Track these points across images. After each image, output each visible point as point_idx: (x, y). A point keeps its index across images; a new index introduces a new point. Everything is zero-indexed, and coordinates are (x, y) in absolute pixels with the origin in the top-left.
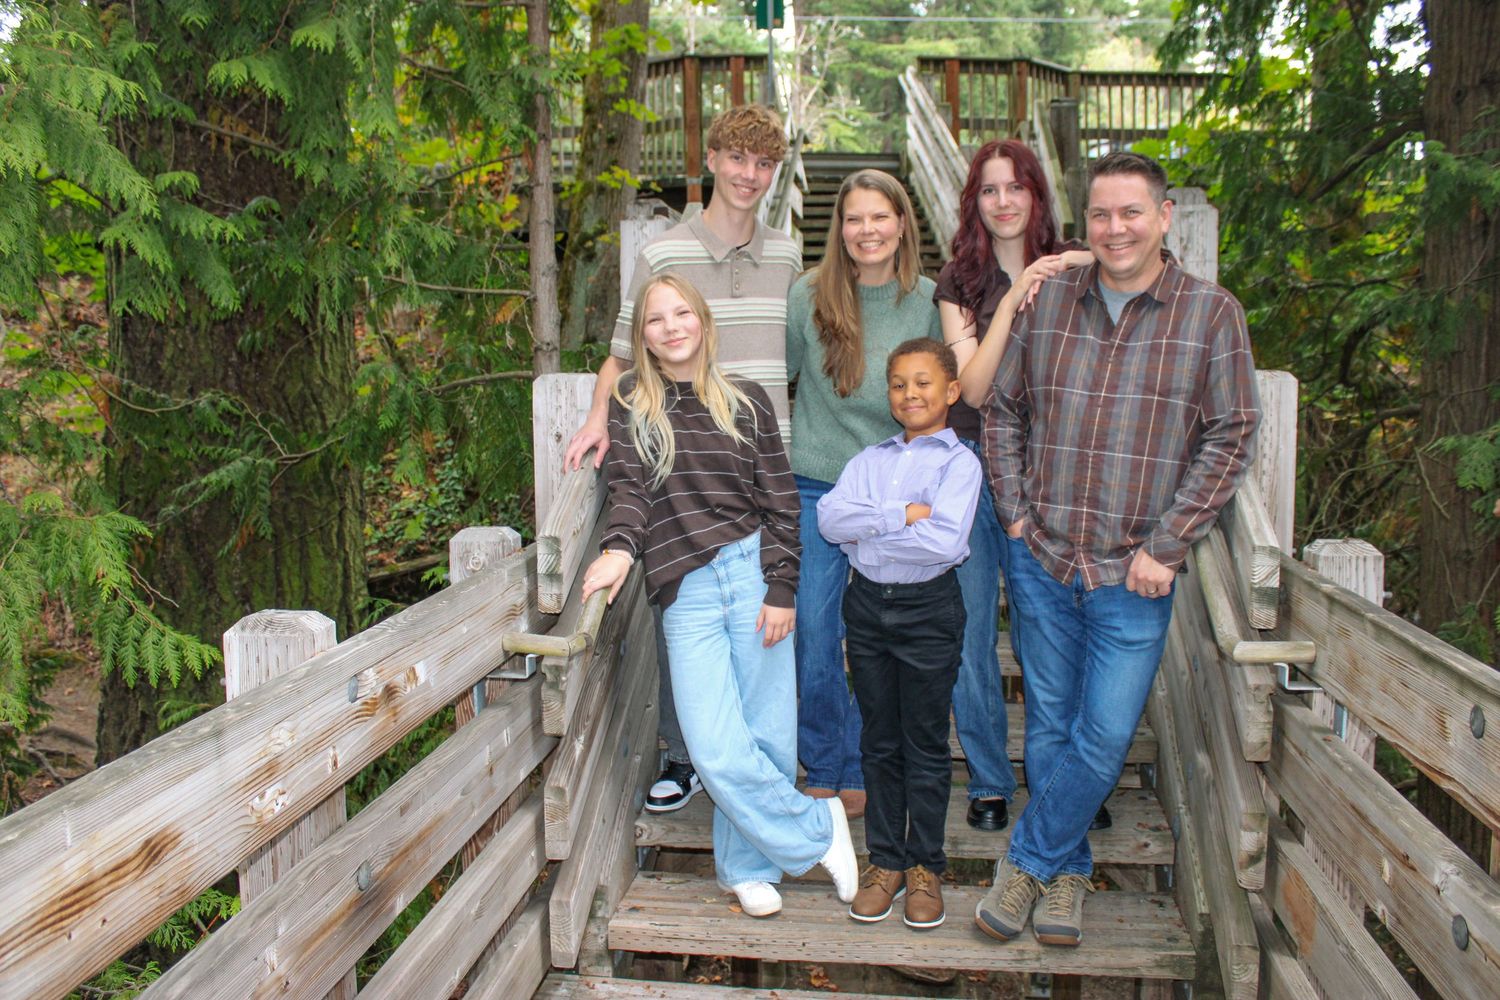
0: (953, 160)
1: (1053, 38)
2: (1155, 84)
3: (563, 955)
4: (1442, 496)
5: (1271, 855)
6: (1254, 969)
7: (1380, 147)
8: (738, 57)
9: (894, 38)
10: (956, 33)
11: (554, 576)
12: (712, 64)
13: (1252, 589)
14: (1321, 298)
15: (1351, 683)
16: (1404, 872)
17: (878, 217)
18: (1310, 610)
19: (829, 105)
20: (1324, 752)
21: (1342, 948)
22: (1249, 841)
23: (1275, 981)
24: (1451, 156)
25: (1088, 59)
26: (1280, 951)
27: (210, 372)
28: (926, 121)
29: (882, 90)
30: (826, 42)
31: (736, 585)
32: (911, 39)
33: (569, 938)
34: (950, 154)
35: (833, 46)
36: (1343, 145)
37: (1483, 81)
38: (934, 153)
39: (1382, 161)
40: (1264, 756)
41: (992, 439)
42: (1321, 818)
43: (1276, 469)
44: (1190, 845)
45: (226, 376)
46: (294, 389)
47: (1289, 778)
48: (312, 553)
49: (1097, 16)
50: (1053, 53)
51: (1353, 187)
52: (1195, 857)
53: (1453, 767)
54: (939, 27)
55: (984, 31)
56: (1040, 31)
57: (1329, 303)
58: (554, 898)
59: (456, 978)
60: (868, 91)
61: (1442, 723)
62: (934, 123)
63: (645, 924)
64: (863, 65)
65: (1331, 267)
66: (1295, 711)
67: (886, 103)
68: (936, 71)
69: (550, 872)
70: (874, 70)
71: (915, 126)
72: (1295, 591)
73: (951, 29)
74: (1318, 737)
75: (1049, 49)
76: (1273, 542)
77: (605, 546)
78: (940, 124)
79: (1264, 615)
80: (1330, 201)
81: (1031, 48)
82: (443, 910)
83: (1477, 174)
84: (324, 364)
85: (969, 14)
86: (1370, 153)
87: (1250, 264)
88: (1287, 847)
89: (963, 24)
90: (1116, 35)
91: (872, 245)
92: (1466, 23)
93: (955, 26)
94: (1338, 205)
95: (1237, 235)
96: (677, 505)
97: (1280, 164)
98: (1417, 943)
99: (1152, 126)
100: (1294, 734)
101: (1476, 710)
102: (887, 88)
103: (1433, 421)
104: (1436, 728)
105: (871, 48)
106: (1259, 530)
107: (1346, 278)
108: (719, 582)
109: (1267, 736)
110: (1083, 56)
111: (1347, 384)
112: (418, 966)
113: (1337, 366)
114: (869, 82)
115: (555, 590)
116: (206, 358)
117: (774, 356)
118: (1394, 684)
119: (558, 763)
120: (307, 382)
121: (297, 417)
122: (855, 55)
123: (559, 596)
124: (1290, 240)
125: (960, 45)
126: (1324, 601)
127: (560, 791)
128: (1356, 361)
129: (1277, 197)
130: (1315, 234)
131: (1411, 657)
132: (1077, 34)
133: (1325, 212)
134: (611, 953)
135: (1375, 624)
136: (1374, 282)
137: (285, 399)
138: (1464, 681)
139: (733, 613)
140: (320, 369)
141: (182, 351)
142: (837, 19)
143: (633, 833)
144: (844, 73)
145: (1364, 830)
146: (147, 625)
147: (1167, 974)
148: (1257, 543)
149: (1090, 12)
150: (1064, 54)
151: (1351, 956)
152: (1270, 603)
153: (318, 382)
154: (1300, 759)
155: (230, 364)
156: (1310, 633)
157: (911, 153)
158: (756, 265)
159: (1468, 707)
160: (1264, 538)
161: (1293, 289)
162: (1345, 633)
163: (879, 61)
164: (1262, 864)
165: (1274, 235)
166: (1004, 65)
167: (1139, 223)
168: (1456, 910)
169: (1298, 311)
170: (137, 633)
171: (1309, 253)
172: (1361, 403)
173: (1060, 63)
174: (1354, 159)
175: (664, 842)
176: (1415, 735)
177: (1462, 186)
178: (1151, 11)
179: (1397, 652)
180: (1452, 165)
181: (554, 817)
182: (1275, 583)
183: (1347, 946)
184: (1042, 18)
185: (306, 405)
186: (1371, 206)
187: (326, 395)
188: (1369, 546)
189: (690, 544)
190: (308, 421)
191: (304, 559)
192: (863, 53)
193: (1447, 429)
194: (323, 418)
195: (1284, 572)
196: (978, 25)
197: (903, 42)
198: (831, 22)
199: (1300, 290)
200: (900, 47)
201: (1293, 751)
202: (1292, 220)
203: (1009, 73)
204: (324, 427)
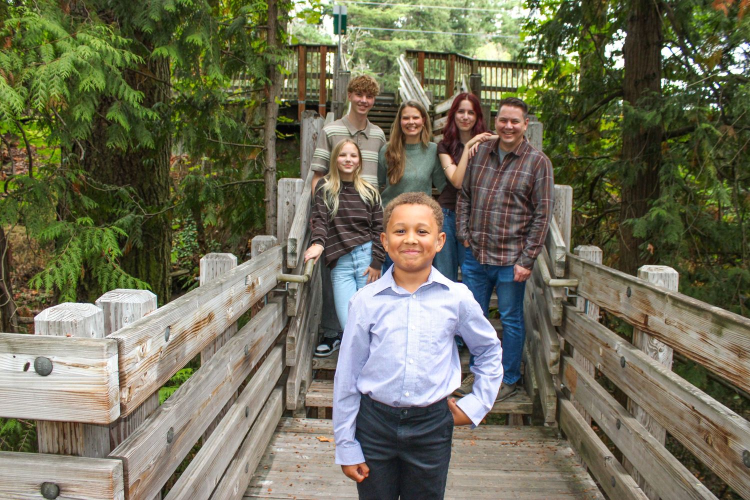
0: (422, 98)
1: (462, 42)
2: (511, 67)
3: (291, 405)
4: (628, 244)
5: (561, 362)
6: (555, 404)
7: (606, 101)
8: (324, 46)
9: (387, 37)
10: (416, 37)
11: (294, 254)
12: (312, 49)
13: (556, 262)
14: (582, 163)
15: (590, 291)
16: (606, 350)
17: (415, 118)
18: (576, 269)
19: (355, 68)
20: (581, 318)
21: (586, 385)
22: (552, 356)
23: (562, 408)
24: (632, 107)
25: (477, 52)
26: (564, 399)
27: (111, 178)
28: (409, 79)
29: (380, 62)
30: (355, 38)
31: (359, 261)
32: (395, 39)
33: (294, 398)
34: (421, 95)
35: (358, 40)
36: (592, 100)
37: (645, 78)
38: (413, 94)
39: (606, 108)
40: (559, 324)
41: (460, 207)
42: (579, 342)
43: (564, 222)
44: (530, 365)
45: (118, 180)
46: (147, 186)
47: (568, 332)
48: (151, 259)
49: (482, 31)
50: (461, 48)
51: (595, 117)
52: (532, 369)
53: (622, 309)
54: (408, 33)
55: (430, 37)
56: (454, 38)
57: (585, 167)
58: (289, 381)
59: (264, 400)
60: (373, 62)
61: (618, 296)
62: (413, 80)
63: (320, 396)
64: (371, 49)
65: (586, 151)
66: (571, 308)
67: (382, 68)
68: (414, 57)
69: (287, 371)
70: (377, 52)
71: (404, 82)
72: (571, 263)
73: (413, 34)
74: (578, 314)
75: (460, 46)
76: (563, 245)
77: (313, 242)
78: (416, 81)
79: (559, 271)
80: (586, 123)
81: (451, 46)
82: (259, 375)
83: (642, 114)
84: (159, 176)
85: (423, 29)
86: (602, 104)
87: (553, 148)
88: (566, 358)
89: (419, 33)
90: (490, 41)
91: (413, 129)
92: (639, 54)
93: (416, 33)
94: (590, 125)
95: (548, 136)
96: (340, 230)
97: (566, 106)
98: (610, 372)
99: (510, 86)
100: (570, 315)
101: (629, 288)
102: (383, 61)
103: (625, 214)
104: (616, 297)
105: (376, 42)
106: (558, 241)
107: (593, 156)
108: (353, 260)
109: (560, 316)
110: (475, 50)
111: (592, 201)
112: (256, 390)
113: (588, 193)
114: (373, 58)
115: (294, 259)
116: (110, 172)
117: (372, 174)
118: (604, 287)
119: (291, 328)
120: (152, 184)
121: (147, 199)
122: (368, 44)
123: (296, 262)
124: (570, 139)
125: (418, 42)
126: (581, 264)
127: (293, 339)
128: (596, 191)
129: (565, 120)
130: (581, 135)
131: (609, 276)
132: (473, 40)
133: (584, 128)
134: (306, 407)
135: (598, 268)
136: (603, 157)
137: (143, 191)
138: (625, 280)
139: (357, 272)
140: (157, 178)
141: (99, 168)
142: (360, 28)
143: (312, 364)
144: (362, 53)
145: (594, 341)
146: (121, 274)
147: (522, 412)
148: (558, 245)
149: (479, 30)
150: (466, 49)
151: (589, 386)
152: (562, 267)
153: (156, 184)
154: (572, 323)
155: (120, 175)
156: (576, 276)
157: (401, 93)
158: (367, 138)
159: (626, 287)
160: (560, 243)
161: (571, 159)
162: (588, 273)
163: (379, 48)
164: (558, 365)
165: (563, 136)
166: (444, 56)
167: (517, 126)
168: (621, 355)
169: (572, 168)
170: (116, 277)
171: (578, 144)
172: (598, 210)
173: (464, 53)
174: (595, 106)
175: (323, 367)
176: (610, 302)
177: (636, 120)
178: (507, 31)
179: (604, 276)
180: (632, 111)
181: (290, 349)
182: (564, 260)
183: (588, 384)
184: (456, 32)
185: (151, 194)
186: (603, 127)
187: (159, 190)
188: (597, 248)
189: (343, 245)
190: (152, 201)
191: (148, 262)
192: (372, 44)
193: (630, 216)
194: (158, 200)
195: (567, 257)
196: (426, 34)
197: (391, 39)
198: (357, 30)
199: (573, 160)
200: (390, 42)
201: (569, 321)
202: (571, 130)
203: (447, 59)
204: (158, 204)
